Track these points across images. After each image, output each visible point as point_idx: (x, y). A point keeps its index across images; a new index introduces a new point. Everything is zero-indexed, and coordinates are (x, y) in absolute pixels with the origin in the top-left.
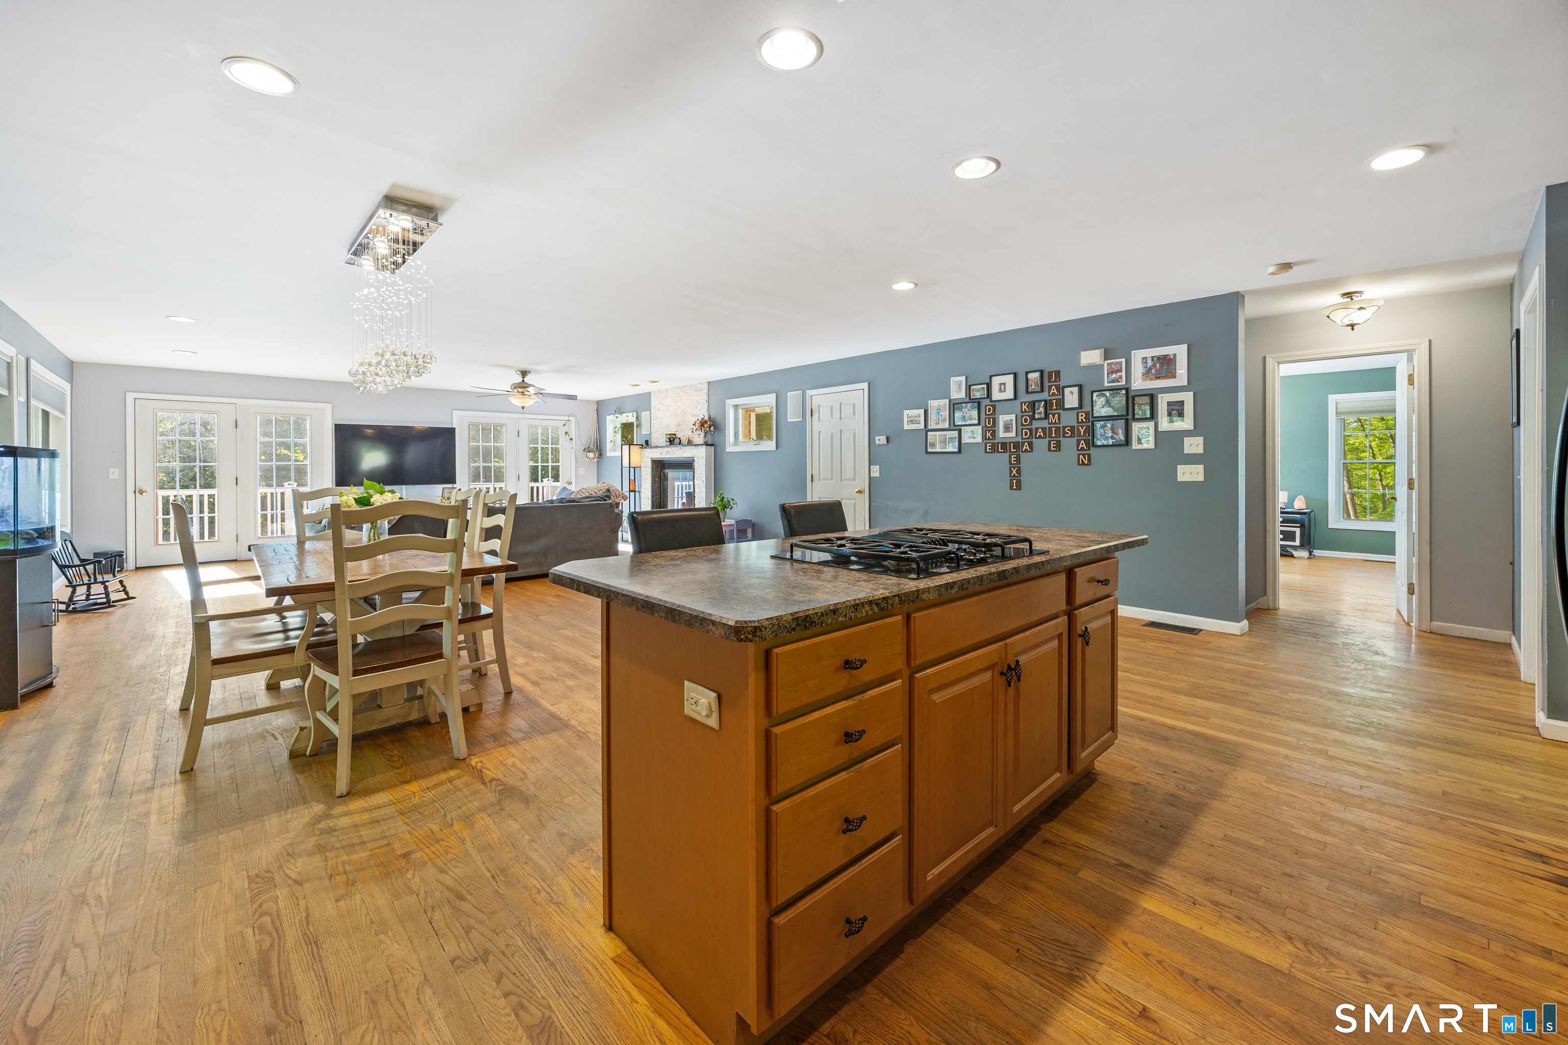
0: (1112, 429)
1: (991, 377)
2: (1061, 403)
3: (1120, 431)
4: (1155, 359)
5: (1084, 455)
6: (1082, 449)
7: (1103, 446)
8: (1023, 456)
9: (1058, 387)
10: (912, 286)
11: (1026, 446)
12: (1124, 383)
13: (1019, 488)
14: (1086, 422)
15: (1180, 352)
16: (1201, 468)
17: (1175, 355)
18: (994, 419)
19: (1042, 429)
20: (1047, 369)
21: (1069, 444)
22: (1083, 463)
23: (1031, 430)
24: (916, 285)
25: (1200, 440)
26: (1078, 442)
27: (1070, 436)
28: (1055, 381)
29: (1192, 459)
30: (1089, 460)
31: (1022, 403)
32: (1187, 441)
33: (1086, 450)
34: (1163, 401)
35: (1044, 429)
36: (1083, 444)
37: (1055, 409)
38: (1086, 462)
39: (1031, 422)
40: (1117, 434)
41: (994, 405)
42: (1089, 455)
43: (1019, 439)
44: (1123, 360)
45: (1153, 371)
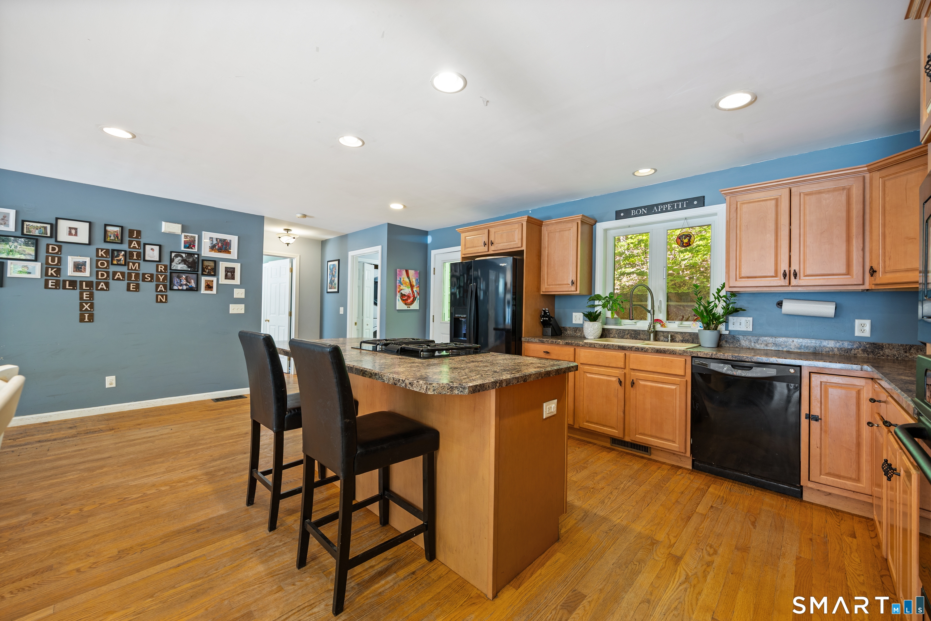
0: (186, 279)
1: (57, 219)
2: (141, 256)
3: (192, 281)
4: (218, 240)
5: (162, 296)
6: (161, 291)
7: (179, 290)
8: (97, 294)
9: (139, 243)
10: (130, 136)
11: (102, 285)
12: (196, 250)
13: (91, 319)
14: (165, 272)
15: (234, 240)
16: (243, 306)
17: (230, 241)
18: (60, 259)
19: (121, 273)
20: (129, 226)
21: (148, 288)
22: (161, 301)
23: (108, 273)
24: (134, 136)
25: (243, 291)
26: (157, 286)
27: (150, 281)
28: (137, 237)
29: (238, 301)
30: (166, 299)
31: (97, 250)
32: (235, 290)
33: (164, 292)
34: (222, 266)
35: (123, 274)
36: (161, 287)
37: (135, 259)
38: (164, 301)
39: (108, 265)
40: (190, 283)
41: (60, 245)
42: (166, 296)
43: (94, 279)
44: (197, 236)
45: (217, 247)
